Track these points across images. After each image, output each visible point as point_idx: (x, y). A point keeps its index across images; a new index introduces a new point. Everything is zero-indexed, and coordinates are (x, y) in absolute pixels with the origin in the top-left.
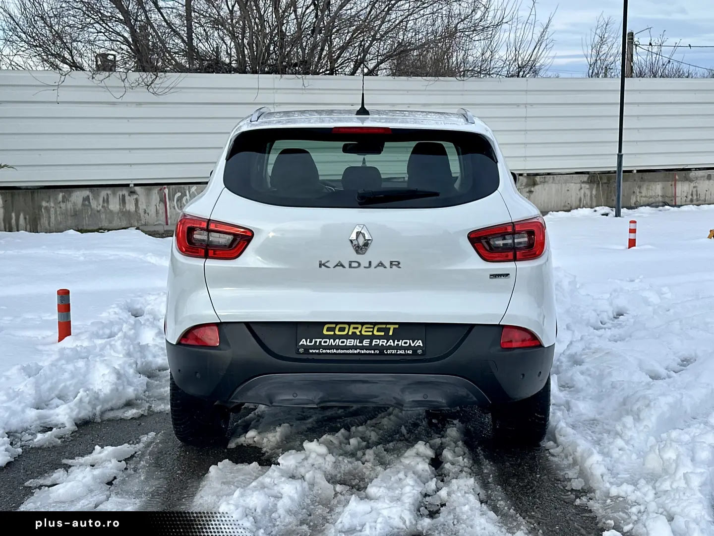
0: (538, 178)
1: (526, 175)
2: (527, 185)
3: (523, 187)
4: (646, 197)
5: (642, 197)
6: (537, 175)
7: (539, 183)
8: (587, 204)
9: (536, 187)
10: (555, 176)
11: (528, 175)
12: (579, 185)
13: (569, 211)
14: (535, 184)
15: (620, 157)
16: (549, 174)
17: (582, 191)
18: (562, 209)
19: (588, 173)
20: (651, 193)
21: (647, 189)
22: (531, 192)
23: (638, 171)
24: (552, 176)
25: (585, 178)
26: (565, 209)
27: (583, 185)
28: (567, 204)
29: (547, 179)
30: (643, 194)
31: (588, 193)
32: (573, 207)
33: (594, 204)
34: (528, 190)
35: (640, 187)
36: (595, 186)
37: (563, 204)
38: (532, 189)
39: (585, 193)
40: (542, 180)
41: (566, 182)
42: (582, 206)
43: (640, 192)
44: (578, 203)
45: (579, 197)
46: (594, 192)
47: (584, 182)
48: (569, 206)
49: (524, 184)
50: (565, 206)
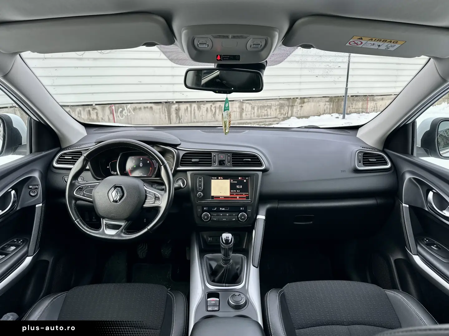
0: (306, 100)
1: (299, 98)
2: (300, 103)
3: (298, 104)
4: (354, 109)
5: (352, 108)
6: (305, 98)
7: (306, 102)
8: (328, 112)
9: (305, 104)
10: (314, 99)
11: (301, 98)
12: (324, 103)
13: (319, 116)
14: (304, 102)
15: (347, 89)
16: (310, 98)
17: (326, 106)
18: (316, 115)
19: (328, 97)
20: (357, 107)
21: (355, 105)
22: (302, 107)
23: (351, 96)
24: (312, 99)
25: (327, 99)
26: (318, 115)
27: (327, 103)
28: (318, 112)
29: (310, 100)
30: (353, 107)
31: (328, 106)
32: (321, 114)
33: (331, 112)
34: (300, 105)
35: (352, 104)
36: (332, 103)
37: (316, 112)
38: (303, 105)
39: (327, 107)
40: (308, 101)
41: (319, 101)
42: (325, 113)
43: (352, 106)
44: (324, 112)
45: (324, 108)
46: (331, 106)
47: (327, 102)
48: (319, 113)
49: (299, 103)
50: (317, 113)
